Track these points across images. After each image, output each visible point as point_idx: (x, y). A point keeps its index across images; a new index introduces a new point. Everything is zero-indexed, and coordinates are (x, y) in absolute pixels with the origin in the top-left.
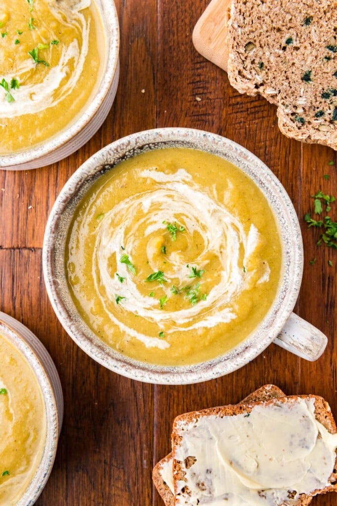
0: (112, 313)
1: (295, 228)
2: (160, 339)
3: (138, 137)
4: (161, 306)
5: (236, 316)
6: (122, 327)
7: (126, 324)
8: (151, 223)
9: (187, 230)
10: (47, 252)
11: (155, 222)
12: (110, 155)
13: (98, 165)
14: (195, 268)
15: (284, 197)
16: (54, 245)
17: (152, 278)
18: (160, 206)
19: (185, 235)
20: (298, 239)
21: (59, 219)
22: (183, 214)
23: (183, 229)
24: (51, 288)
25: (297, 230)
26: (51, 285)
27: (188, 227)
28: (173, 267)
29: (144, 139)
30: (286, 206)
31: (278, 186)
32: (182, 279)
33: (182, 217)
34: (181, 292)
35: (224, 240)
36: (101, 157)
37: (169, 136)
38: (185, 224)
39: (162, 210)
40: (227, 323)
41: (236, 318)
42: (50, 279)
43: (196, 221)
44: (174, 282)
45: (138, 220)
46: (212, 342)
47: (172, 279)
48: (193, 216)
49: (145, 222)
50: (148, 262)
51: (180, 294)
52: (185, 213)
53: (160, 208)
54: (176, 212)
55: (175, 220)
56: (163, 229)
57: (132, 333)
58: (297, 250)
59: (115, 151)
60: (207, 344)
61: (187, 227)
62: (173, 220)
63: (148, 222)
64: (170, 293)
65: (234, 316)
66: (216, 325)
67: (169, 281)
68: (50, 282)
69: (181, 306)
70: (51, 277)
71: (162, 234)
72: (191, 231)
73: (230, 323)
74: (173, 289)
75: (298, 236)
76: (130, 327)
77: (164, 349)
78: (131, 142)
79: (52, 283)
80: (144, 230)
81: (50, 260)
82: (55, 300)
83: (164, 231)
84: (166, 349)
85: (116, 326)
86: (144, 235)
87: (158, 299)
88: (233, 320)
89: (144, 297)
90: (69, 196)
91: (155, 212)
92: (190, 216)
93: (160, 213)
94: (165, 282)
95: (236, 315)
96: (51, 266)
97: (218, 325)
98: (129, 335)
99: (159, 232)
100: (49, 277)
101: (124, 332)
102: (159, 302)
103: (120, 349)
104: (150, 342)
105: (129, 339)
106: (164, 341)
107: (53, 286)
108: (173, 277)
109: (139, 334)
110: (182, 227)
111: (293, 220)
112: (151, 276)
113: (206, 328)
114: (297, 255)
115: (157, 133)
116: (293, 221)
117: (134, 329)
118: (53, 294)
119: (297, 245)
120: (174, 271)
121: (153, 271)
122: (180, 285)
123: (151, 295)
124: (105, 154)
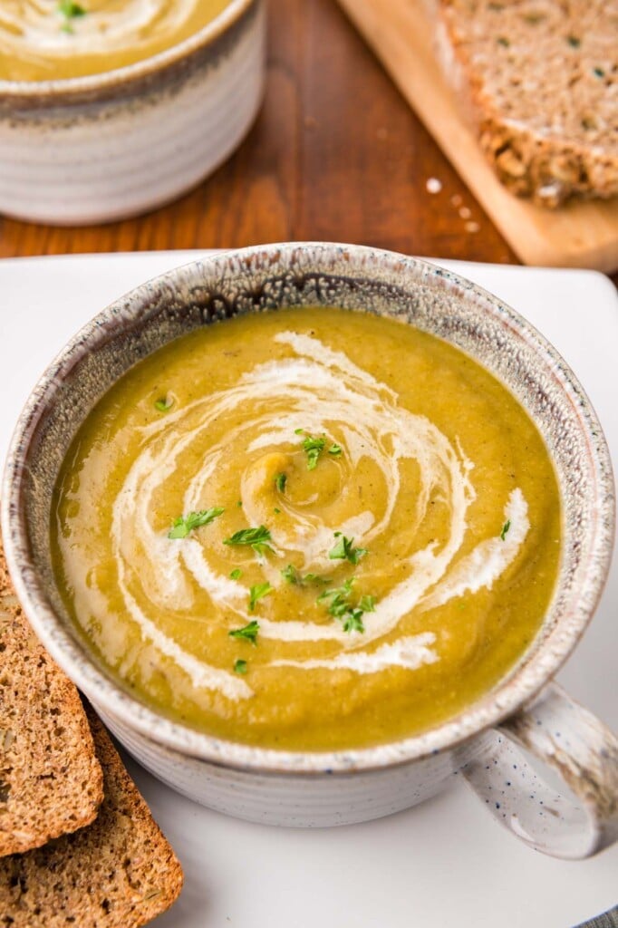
0: (134, 595)
1: (603, 482)
2: (231, 674)
3: (300, 249)
4: (252, 604)
5: (438, 658)
6: (149, 628)
7: (159, 626)
8: (269, 430)
9: (346, 455)
10: (33, 409)
11: (279, 430)
12: (232, 268)
13: (201, 283)
14: (349, 540)
15: (588, 416)
16: (53, 403)
17: (243, 539)
18: (295, 403)
19: (338, 465)
20: (607, 505)
21: (84, 357)
22: (344, 424)
23: (337, 450)
24: (14, 479)
25: (606, 487)
26: (15, 474)
27: (349, 448)
28: (295, 526)
29: (311, 255)
30: (589, 434)
31: (579, 393)
32: (312, 558)
33: (340, 427)
34: (304, 583)
35: (444, 478)
36: (212, 265)
37: (363, 262)
38: (344, 442)
39: (297, 411)
40: (408, 670)
41: (436, 664)
42: (17, 462)
43: (370, 436)
44: (293, 558)
45: (239, 424)
46: (360, 711)
47: (287, 552)
48: (366, 426)
49: (256, 427)
50: (241, 504)
51: (302, 586)
52: (349, 423)
53: (295, 407)
54: (329, 418)
55: (326, 431)
56: (292, 445)
57: (169, 647)
58: (600, 528)
59: (245, 265)
60: (346, 709)
61: (346, 448)
62: (318, 430)
63: (262, 427)
64: (277, 579)
65: (431, 657)
66: (382, 669)
67: (281, 554)
68: (16, 466)
69: (301, 613)
70: (21, 459)
71: (287, 454)
72: (356, 457)
73: (419, 670)
74: (286, 571)
75: (606, 499)
76: (168, 635)
77: (237, 701)
78: (283, 255)
79: (20, 472)
80: (249, 441)
81: (34, 425)
82: (12, 506)
83: (294, 448)
84: (242, 700)
85: (136, 626)
86: (246, 449)
87: (246, 586)
88: (426, 667)
89: (217, 576)
90: (120, 320)
91: (282, 414)
92: (360, 428)
93: (293, 416)
94: (269, 553)
95: (438, 655)
96: (32, 440)
97: (386, 670)
98: (158, 650)
99: (282, 447)
100: (18, 456)
101: (149, 642)
102: (249, 592)
103: (127, 679)
104: (207, 676)
105: (156, 659)
106: (241, 682)
107: (19, 478)
108: (291, 547)
109: (185, 654)
110: (335, 447)
111: (602, 464)
112: (242, 533)
113: (354, 673)
115: (341, 250)
116: (601, 467)
117: (176, 641)
118: (12, 493)
119: (603, 517)
120: (294, 534)
121: (248, 524)
122: (305, 568)
123: (232, 575)
124: (222, 263)
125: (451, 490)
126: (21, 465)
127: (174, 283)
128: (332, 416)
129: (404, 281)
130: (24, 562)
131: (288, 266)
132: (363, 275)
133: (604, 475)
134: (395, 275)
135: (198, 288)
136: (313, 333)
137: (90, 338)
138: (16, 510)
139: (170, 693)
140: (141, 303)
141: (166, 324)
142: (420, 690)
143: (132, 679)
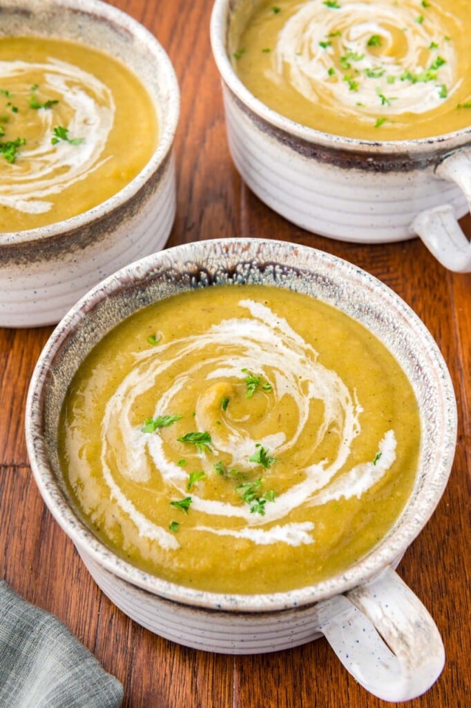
0: (110, 466)
1: (448, 434)
2: (167, 531)
3: (264, 243)
4: (189, 485)
5: (313, 541)
6: (116, 491)
7: (123, 491)
8: (223, 366)
9: (275, 391)
10: (61, 330)
11: (231, 367)
12: (215, 252)
13: (192, 259)
14: (265, 451)
15: (447, 386)
16: (76, 328)
17: (191, 439)
18: (245, 351)
19: (268, 397)
20: (448, 450)
21: (103, 300)
22: (277, 369)
23: (268, 386)
24: (40, 376)
25: (451, 437)
26: (42, 373)
27: (278, 387)
28: (229, 435)
29: (272, 249)
30: (445, 399)
31: (442, 369)
32: (238, 459)
33: (274, 371)
34: (229, 475)
35: (341, 417)
36: (202, 248)
37: (307, 258)
38: (274, 382)
39: (246, 356)
40: (291, 546)
41: (311, 544)
42: (44, 365)
43: (294, 380)
44: (224, 458)
45: (204, 359)
46: (252, 570)
47: (221, 452)
48: (292, 373)
49: (215, 363)
50: (194, 414)
51: (227, 477)
52: (280, 369)
53: (244, 353)
54: (267, 364)
55: (263, 373)
56: (238, 379)
57: (127, 506)
58: (441, 465)
59: (224, 250)
60: (243, 567)
61: (275, 386)
62: (258, 371)
63: (220, 364)
64: (211, 471)
65: (309, 540)
66: (272, 543)
67: (216, 453)
68: (43, 368)
69: (222, 496)
70: (48, 364)
71: (234, 384)
72: (281, 393)
73: (297, 547)
74: (217, 465)
75: (448, 445)
76: (128, 498)
77: (168, 550)
78: (252, 247)
79: (45, 372)
80: (208, 372)
81: (60, 342)
82: (35, 394)
83: (239, 381)
84: (171, 550)
85: (108, 490)
86: (205, 377)
87: (187, 472)
88: (304, 545)
89: (169, 462)
90: (132, 277)
91: (235, 357)
92: (287, 374)
93: (242, 359)
94: (208, 451)
95: (314, 538)
96: (57, 352)
97: (275, 544)
98: (120, 508)
99: (231, 380)
100: (45, 361)
101: (115, 501)
102: (189, 476)
103: (95, 524)
104: (150, 530)
105: (117, 514)
106: (172, 537)
107: (43, 376)
108: (224, 449)
109: (138, 513)
110: (268, 384)
111: (449, 421)
112: (191, 434)
113: (251, 542)
114: (438, 472)
115: (293, 248)
116: (448, 423)
117: (133, 503)
118: (37, 386)
119: (443, 458)
120: (228, 441)
121: (197, 429)
122: (232, 465)
123: (180, 463)
124: (209, 248)
125: (344, 425)
126: (46, 367)
127: (173, 256)
128: (270, 363)
129: (334, 275)
130: (36, 434)
131: (255, 255)
132: (306, 268)
133: (449, 428)
134: (328, 270)
135: (189, 262)
136: (266, 303)
137: (109, 287)
138: (38, 397)
139: (122, 538)
140: (148, 268)
141: (165, 284)
142: (297, 561)
143: (99, 524)
